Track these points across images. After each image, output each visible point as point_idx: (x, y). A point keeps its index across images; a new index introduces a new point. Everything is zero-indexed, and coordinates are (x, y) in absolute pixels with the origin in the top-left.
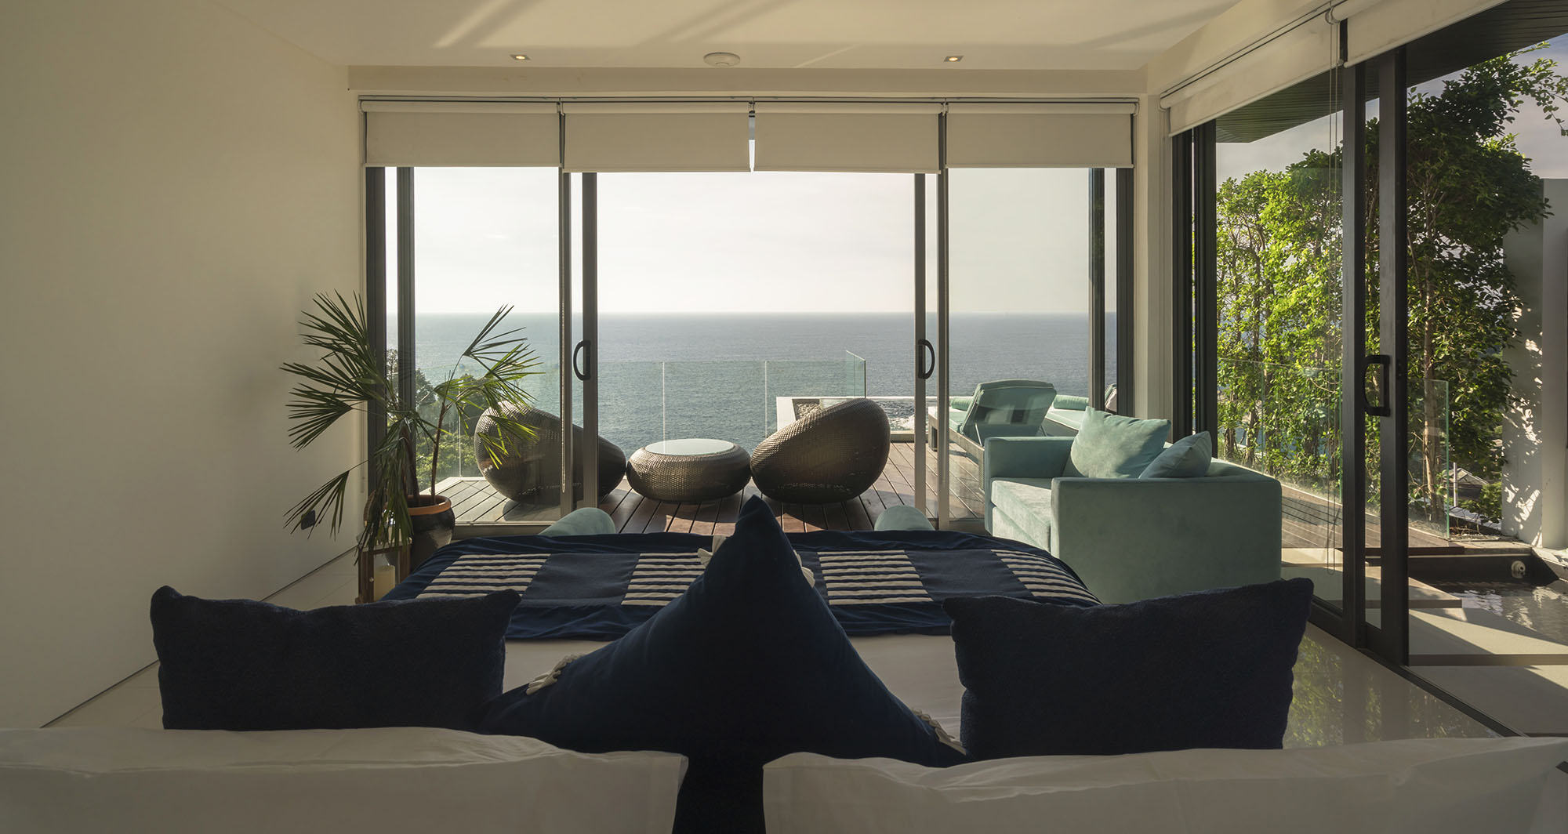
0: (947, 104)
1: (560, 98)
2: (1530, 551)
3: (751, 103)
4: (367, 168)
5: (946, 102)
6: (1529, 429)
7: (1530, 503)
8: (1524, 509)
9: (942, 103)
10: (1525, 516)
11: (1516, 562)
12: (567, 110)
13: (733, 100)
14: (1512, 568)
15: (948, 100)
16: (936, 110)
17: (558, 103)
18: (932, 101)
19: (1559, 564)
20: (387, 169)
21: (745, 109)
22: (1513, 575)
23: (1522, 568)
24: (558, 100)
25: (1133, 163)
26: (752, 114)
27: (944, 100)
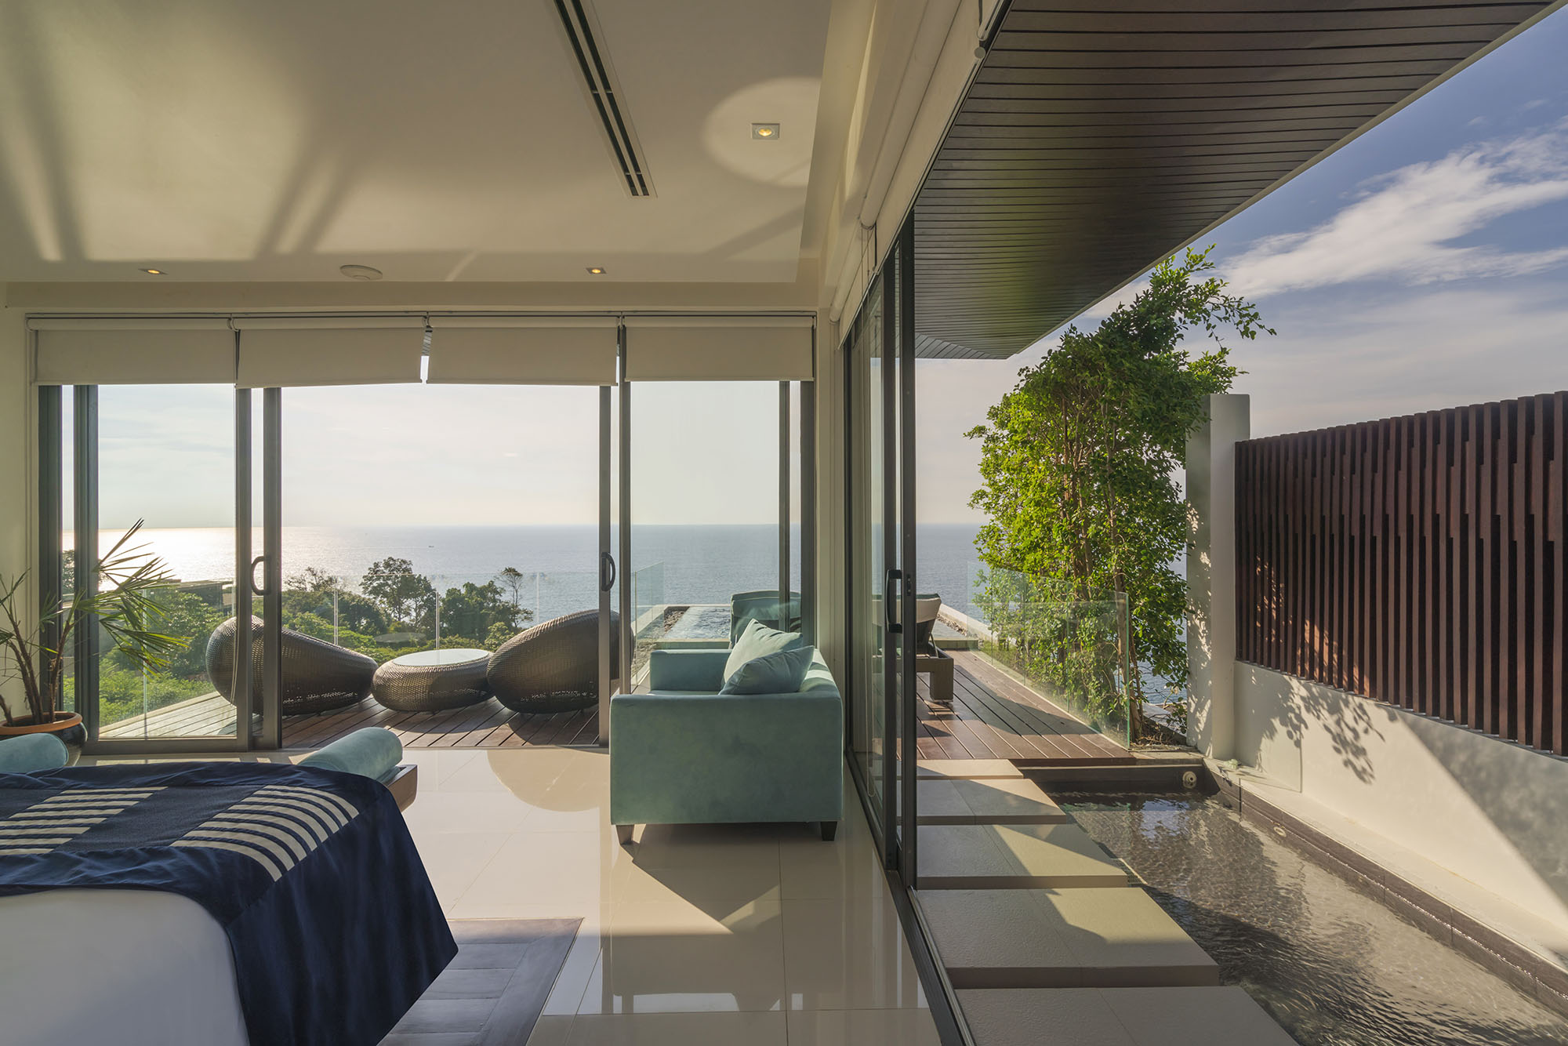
0: (624, 317)
1: (231, 314)
2: (1201, 761)
3: (425, 317)
4: (40, 387)
5: (621, 316)
6: (1203, 641)
7: (1205, 714)
8: (1201, 719)
9: (618, 317)
10: (1202, 726)
11: (1187, 773)
12: (238, 325)
13: (407, 315)
14: (1184, 779)
15: (623, 314)
16: (613, 324)
17: (230, 319)
18: (608, 315)
19: (1219, 774)
20: (64, 387)
21: (419, 323)
22: (1184, 785)
23: (1192, 779)
24: (229, 316)
25: (813, 376)
26: (429, 329)
27: (620, 314)
